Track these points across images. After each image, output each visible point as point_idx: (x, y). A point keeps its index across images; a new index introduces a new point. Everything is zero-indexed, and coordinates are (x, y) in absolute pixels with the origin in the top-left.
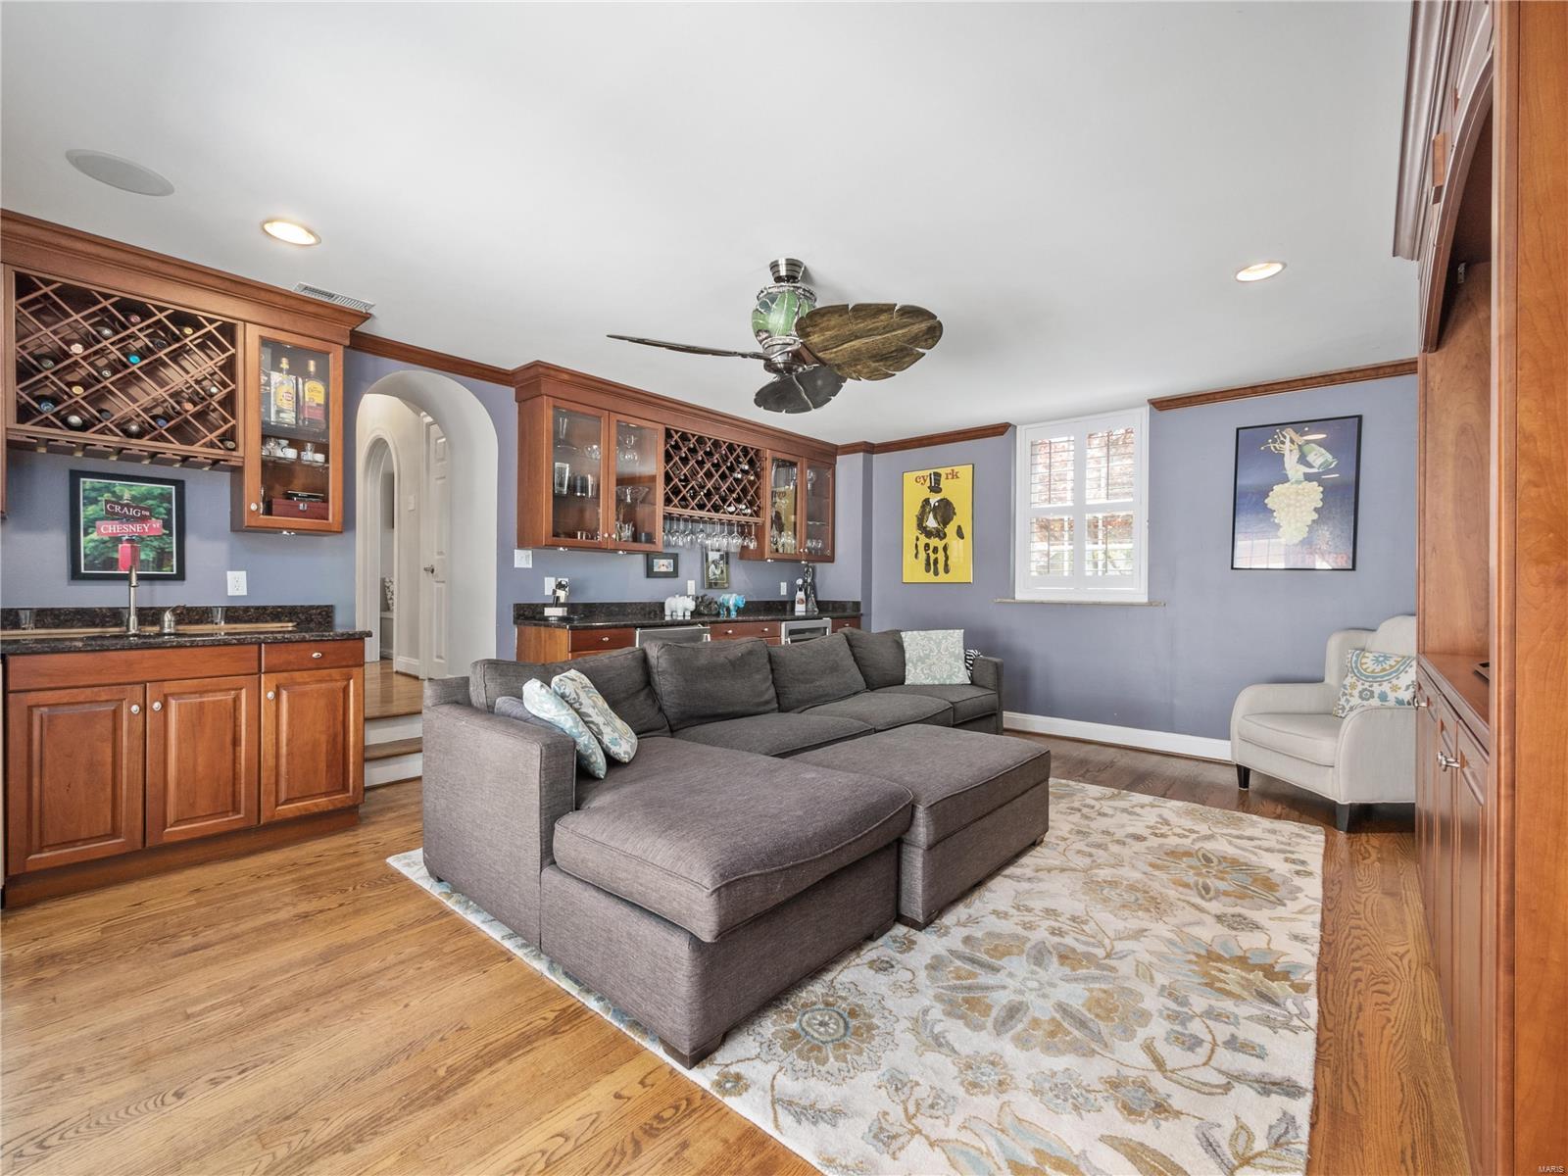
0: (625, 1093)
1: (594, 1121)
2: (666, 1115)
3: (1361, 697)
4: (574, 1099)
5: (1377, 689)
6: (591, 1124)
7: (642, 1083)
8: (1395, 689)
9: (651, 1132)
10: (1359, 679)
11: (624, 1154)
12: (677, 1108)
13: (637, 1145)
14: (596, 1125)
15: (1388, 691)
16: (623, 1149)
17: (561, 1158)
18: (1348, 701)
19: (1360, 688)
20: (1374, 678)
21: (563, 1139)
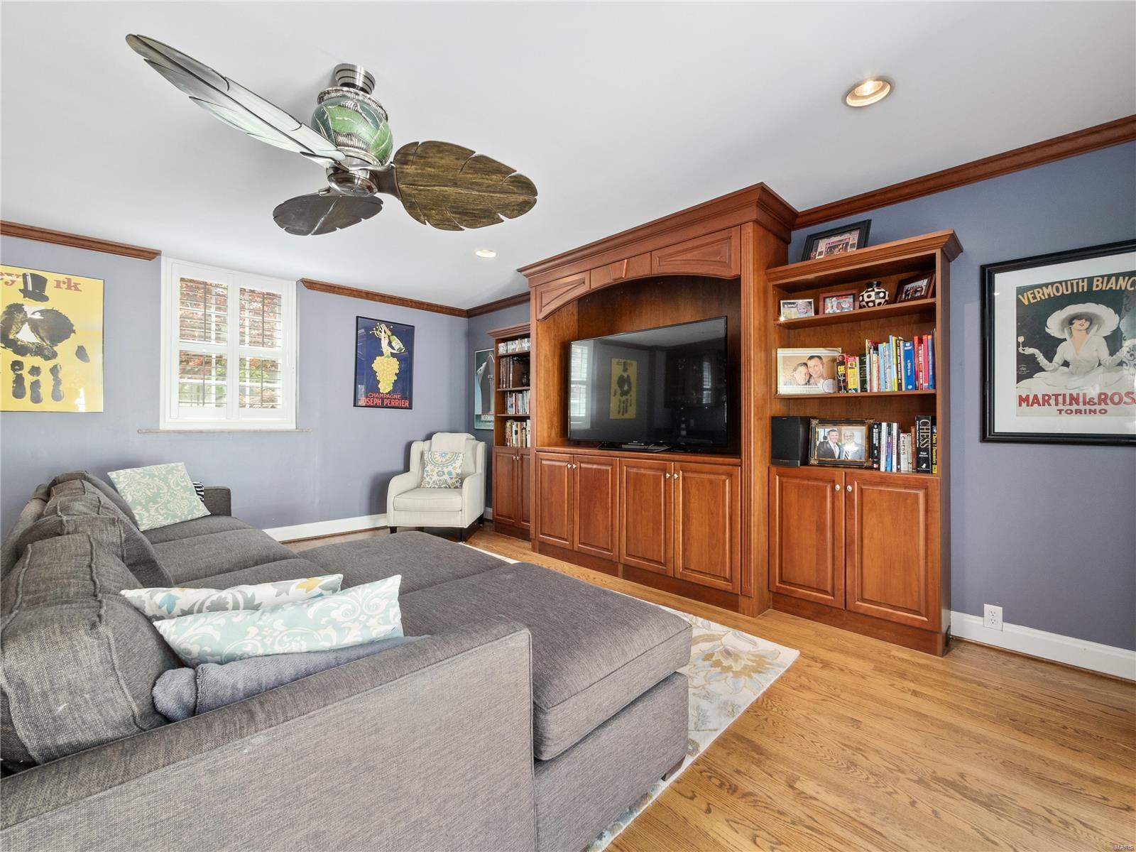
0: (704, 807)
1: (735, 822)
2: (717, 782)
3: (438, 475)
4: (720, 840)
5: (446, 470)
6: (738, 823)
7: (692, 798)
8: (455, 468)
9: (733, 789)
10: (435, 466)
11: (755, 801)
12: (710, 778)
13: (745, 795)
14: (738, 821)
15: (452, 470)
16: (752, 802)
17: (773, 836)
18: (431, 479)
19: (436, 470)
20: (443, 465)
21: (758, 839)
